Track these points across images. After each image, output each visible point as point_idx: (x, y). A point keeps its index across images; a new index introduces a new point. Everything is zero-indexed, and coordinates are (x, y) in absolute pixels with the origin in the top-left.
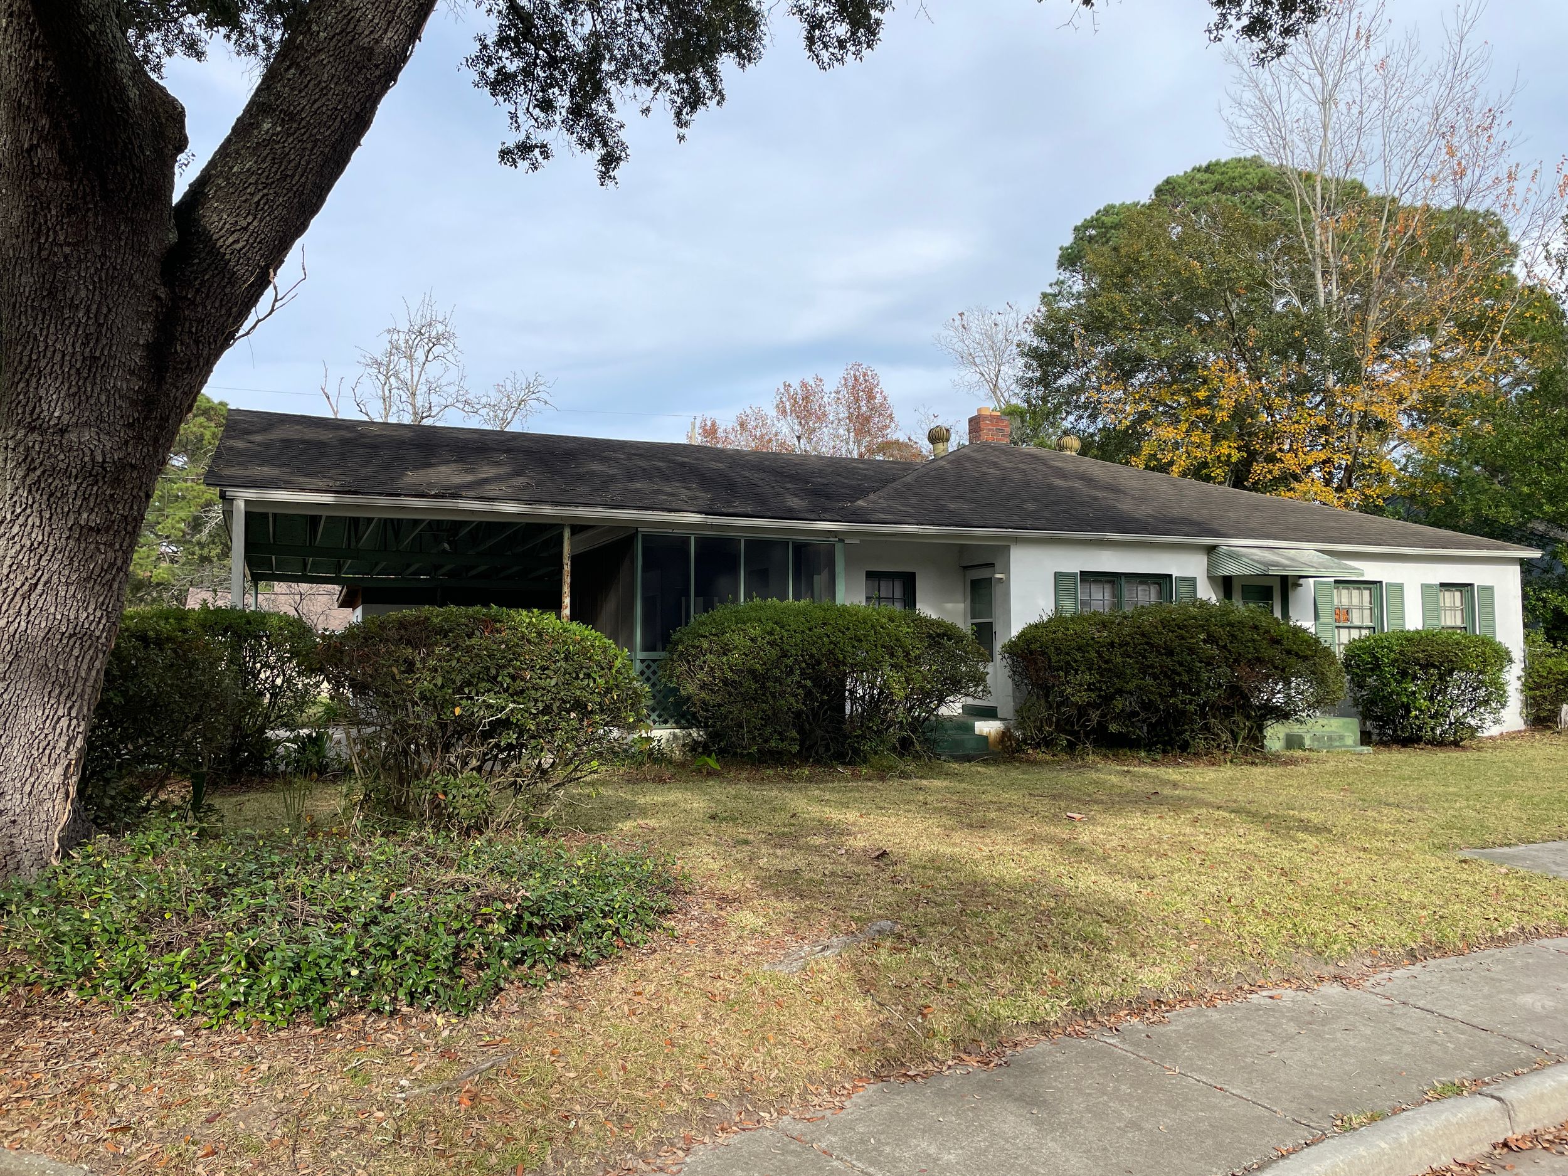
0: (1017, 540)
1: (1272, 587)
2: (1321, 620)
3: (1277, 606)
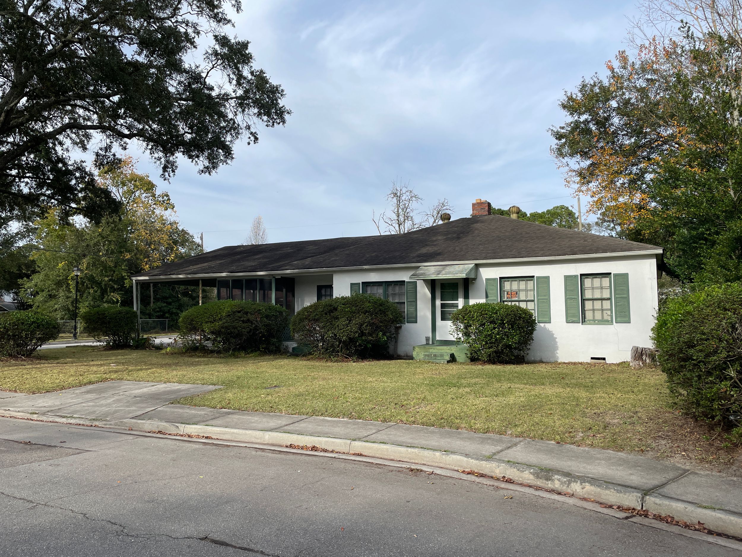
0: (336, 272)
1: (457, 283)
2: (489, 298)
3: (461, 293)
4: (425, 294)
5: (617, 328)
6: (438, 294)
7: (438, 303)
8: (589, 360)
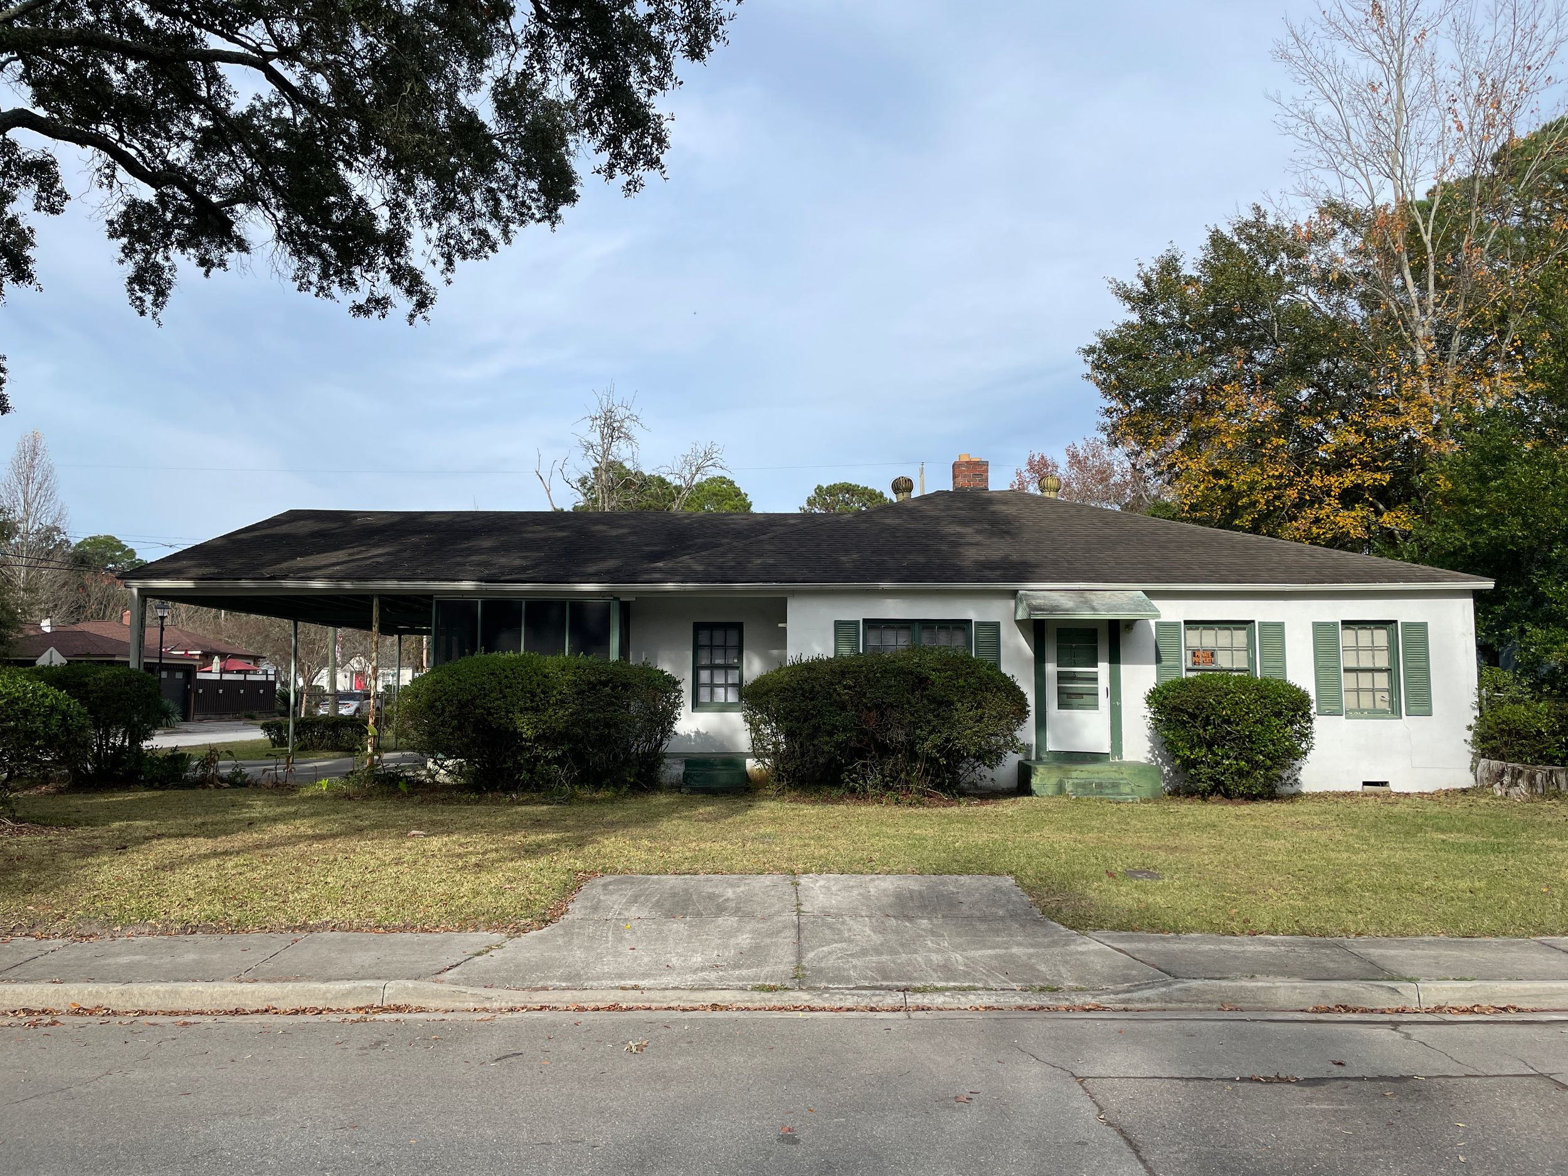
0: (794, 593)
1: (1096, 630)
2: (1164, 663)
3: (1103, 649)
4: (1019, 650)
5: (1406, 725)
6: (1051, 651)
7: (1051, 668)
8: (1358, 788)
